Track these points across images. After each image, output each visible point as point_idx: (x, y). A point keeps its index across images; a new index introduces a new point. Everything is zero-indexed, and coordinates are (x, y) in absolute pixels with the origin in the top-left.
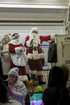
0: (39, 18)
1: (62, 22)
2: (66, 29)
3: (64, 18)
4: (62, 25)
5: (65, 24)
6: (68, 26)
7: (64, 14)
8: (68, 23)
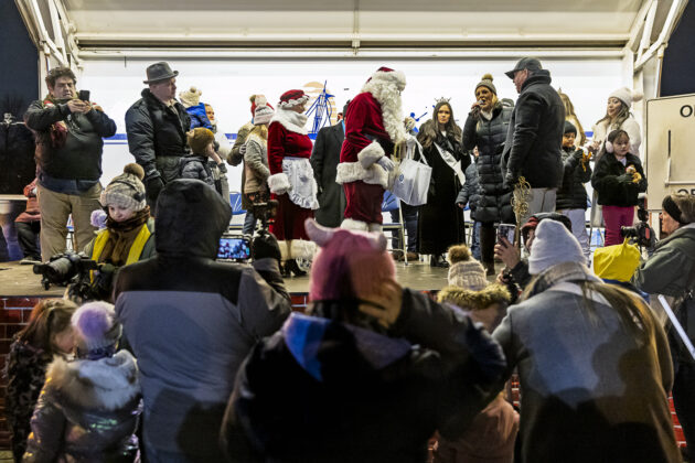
0: (531, 32)
1: (622, 44)
2: (636, 73)
3: (629, 31)
4: (621, 58)
5: (632, 54)
6: (645, 64)
7: (631, 15)
8: (645, 50)
